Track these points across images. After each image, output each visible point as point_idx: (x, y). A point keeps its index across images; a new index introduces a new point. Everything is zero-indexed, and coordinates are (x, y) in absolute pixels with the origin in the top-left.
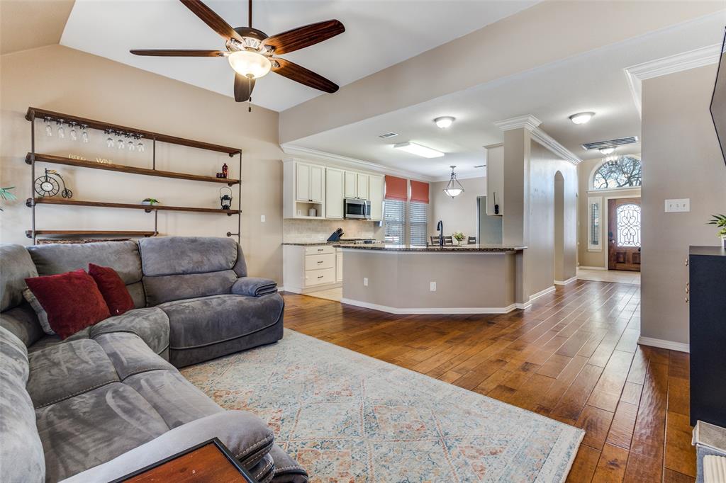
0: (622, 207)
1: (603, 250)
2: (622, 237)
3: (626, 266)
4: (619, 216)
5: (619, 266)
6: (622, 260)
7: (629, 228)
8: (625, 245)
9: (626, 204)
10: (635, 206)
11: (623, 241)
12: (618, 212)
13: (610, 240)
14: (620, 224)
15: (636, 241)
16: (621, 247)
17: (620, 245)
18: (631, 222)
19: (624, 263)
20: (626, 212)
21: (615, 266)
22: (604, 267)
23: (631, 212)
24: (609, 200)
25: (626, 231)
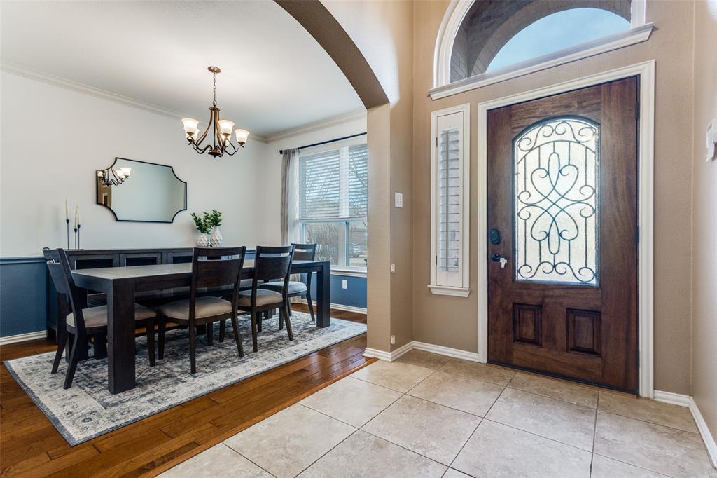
0: (532, 134)
1: (473, 291)
2: (533, 245)
3: (542, 354)
4: (520, 168)
5: (521, 352)
6: (529, 331)
7: (554, 211)
8: (540, 277)
9: (544, 121)
10: (577, 125)
11: (533, 261)
12: (520, 154)
13: (493, 258)
14: (524, 197)
15: (577, 263)
16: (528, 285)
17: (524, 274)
18: (562, 186)
19: (536, 342)
20: (547, 150)
21: (509, 352)
22: (475, 349)
23: (562, 148)
24: (491, 113)
25: (545, 222)
